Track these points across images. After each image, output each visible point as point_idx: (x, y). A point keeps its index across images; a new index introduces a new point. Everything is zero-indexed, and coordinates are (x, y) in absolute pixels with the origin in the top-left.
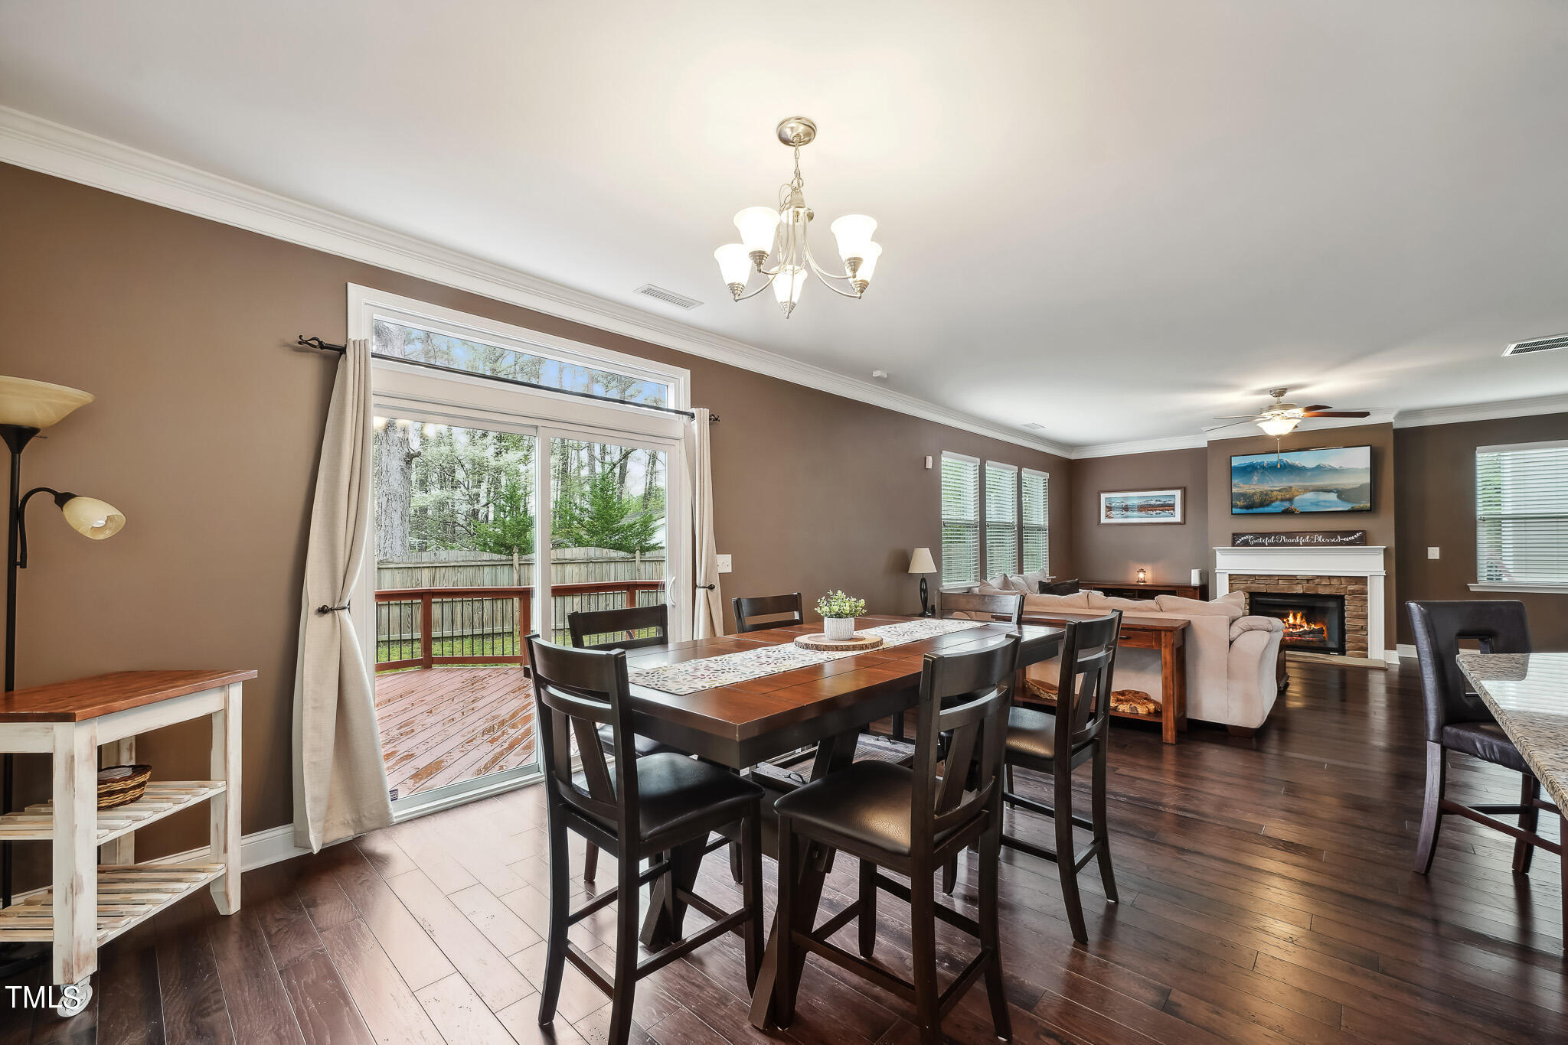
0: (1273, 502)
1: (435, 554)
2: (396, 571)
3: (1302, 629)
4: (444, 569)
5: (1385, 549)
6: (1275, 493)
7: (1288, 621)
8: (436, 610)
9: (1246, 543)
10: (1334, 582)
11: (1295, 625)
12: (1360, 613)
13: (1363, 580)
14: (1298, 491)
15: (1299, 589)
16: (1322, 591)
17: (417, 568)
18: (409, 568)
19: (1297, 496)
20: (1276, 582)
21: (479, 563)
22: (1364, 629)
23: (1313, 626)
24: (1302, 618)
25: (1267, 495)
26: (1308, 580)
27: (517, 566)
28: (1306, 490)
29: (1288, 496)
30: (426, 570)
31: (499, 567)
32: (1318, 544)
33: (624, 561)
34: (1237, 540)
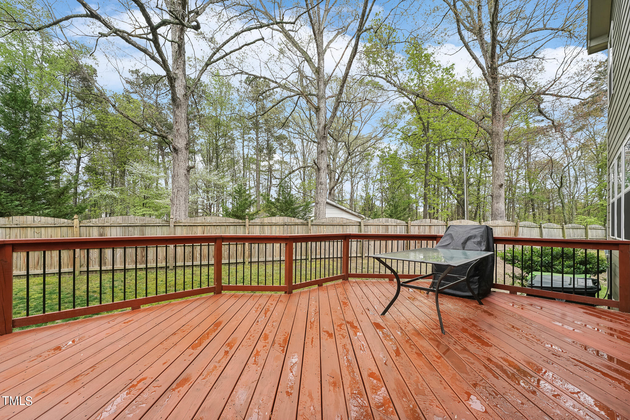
1: (205, 219)
2: (184, 227)
4: (209, 227)
8: (225, 248)
17: (195, 226)
18: (190, 226)
21: (228, 224)
27: (248, 226)
30: (200, 227)
31: (238, 226)
33: (303, 224)
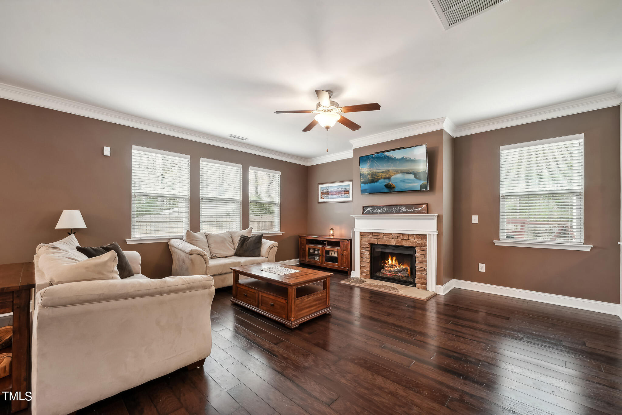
0: (379, 179)
3: (396, 268)
5: (438, 216)
6: (380, 174)
7: (388, 262)
9: (369, 213)
10: (411, 238)
11: (392, 265)
12: (423, 259)
13: (424, 237)
14: (393, 173)
15: (393, 243)
16: (405, 244)
19: (393, 175)
20: (381, 238)
22: (425, 270)
23: (402, 266)
24: (396, 260)
25: (375, 175)
26: (398, 237)
28: (397, 172)
29: (387, 176)
32: (403, 213)
34: (366, 211)
